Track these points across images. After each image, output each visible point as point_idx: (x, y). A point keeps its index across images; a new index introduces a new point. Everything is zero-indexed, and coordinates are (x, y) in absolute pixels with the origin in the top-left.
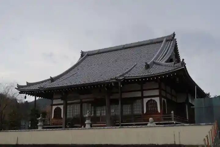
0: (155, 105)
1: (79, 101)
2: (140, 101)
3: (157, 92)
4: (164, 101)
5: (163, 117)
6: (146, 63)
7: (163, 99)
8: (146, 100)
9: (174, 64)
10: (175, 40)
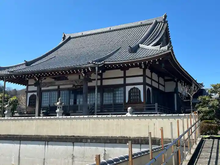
0: (138, 93)
1: (56, 87)
2: (122, 89)
3: (140, 80)
4: (148, 89)
5: (146, 106)
6: (129, 46)
7: (147, 87)
8: (128, 88)
9: (161, 47)
10: (166, 22)
